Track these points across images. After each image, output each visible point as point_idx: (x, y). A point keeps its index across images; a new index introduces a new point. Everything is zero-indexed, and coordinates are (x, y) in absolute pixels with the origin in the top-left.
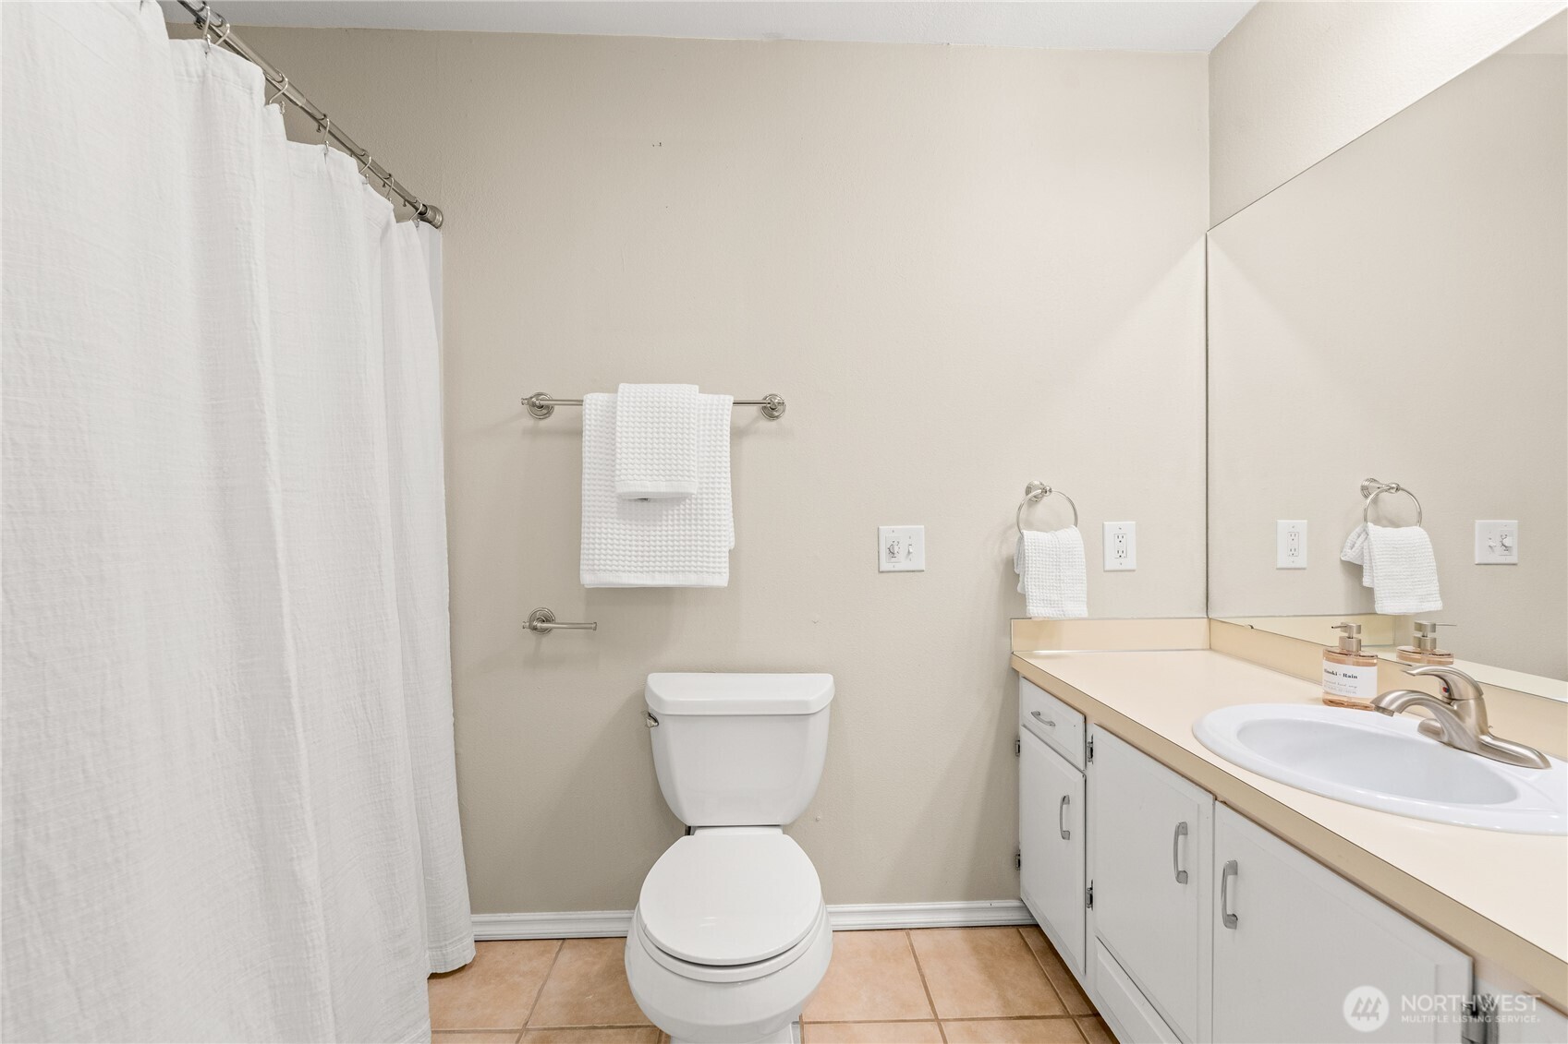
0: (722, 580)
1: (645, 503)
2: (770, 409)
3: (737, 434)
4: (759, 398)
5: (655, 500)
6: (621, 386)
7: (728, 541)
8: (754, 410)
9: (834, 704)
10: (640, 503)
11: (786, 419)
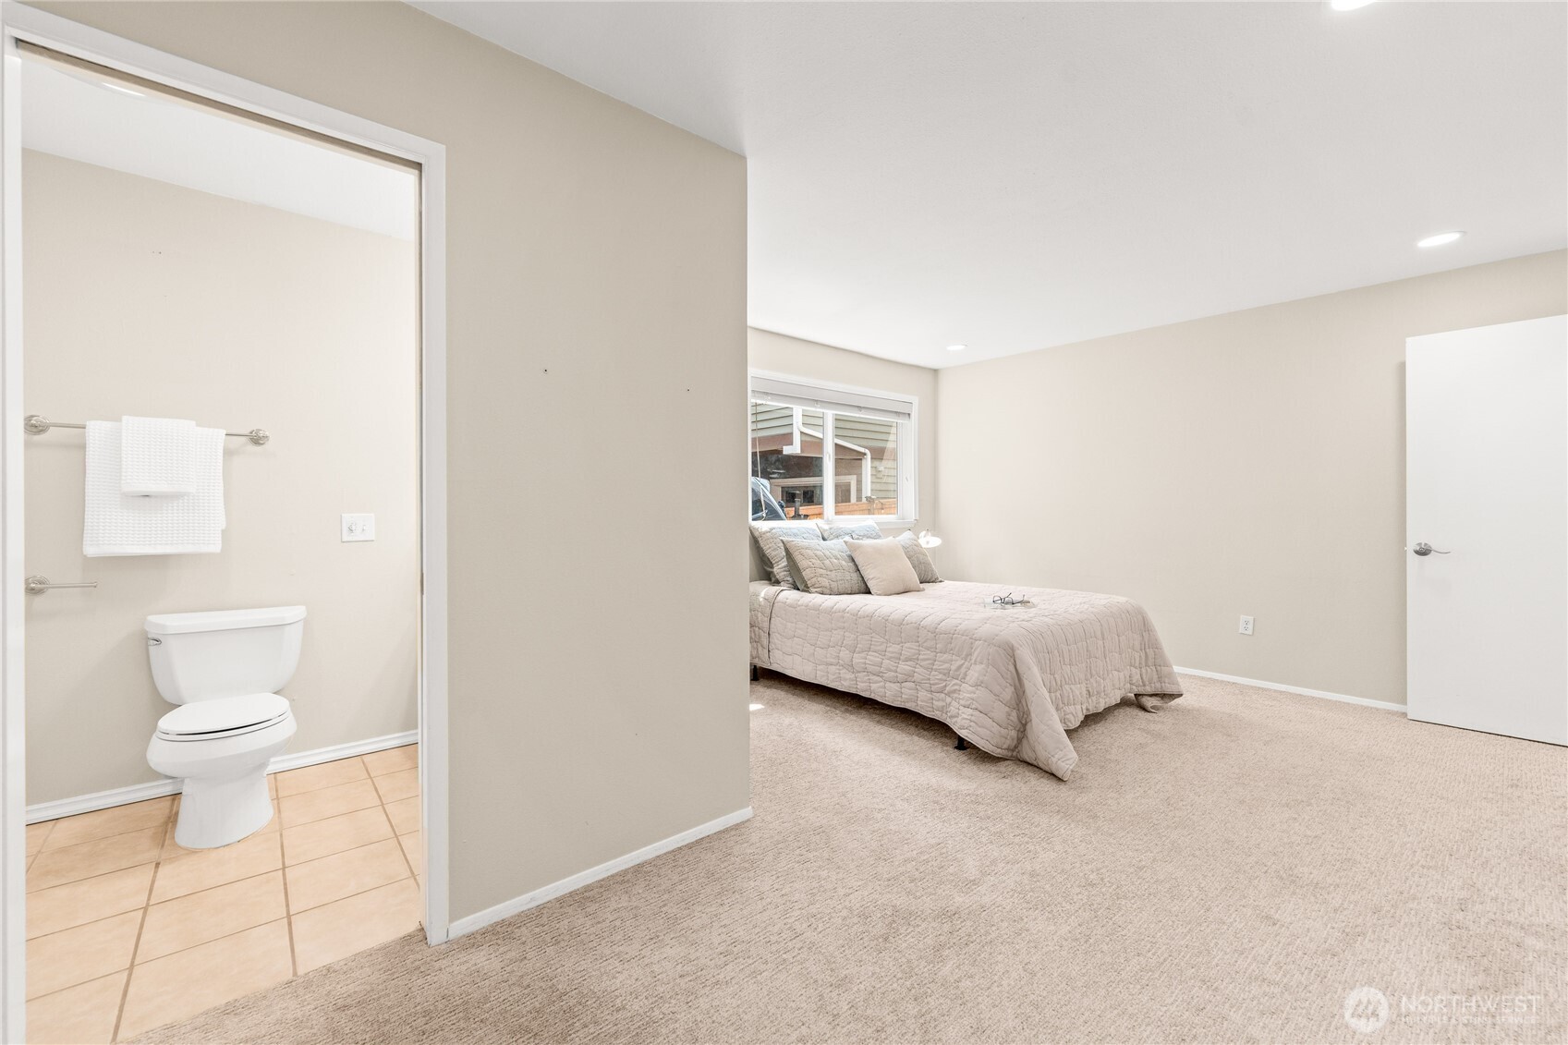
0: (216, 547)
1: (147, 498)
2: (257, 440)
3: (228, 453)
4: (247, 432)
5: (156, 497)
6: (125, 418)
7: (221, 522)
8: (243, 439)
9: (306, 622)
10: (141, 498)
11: (269, 446)
